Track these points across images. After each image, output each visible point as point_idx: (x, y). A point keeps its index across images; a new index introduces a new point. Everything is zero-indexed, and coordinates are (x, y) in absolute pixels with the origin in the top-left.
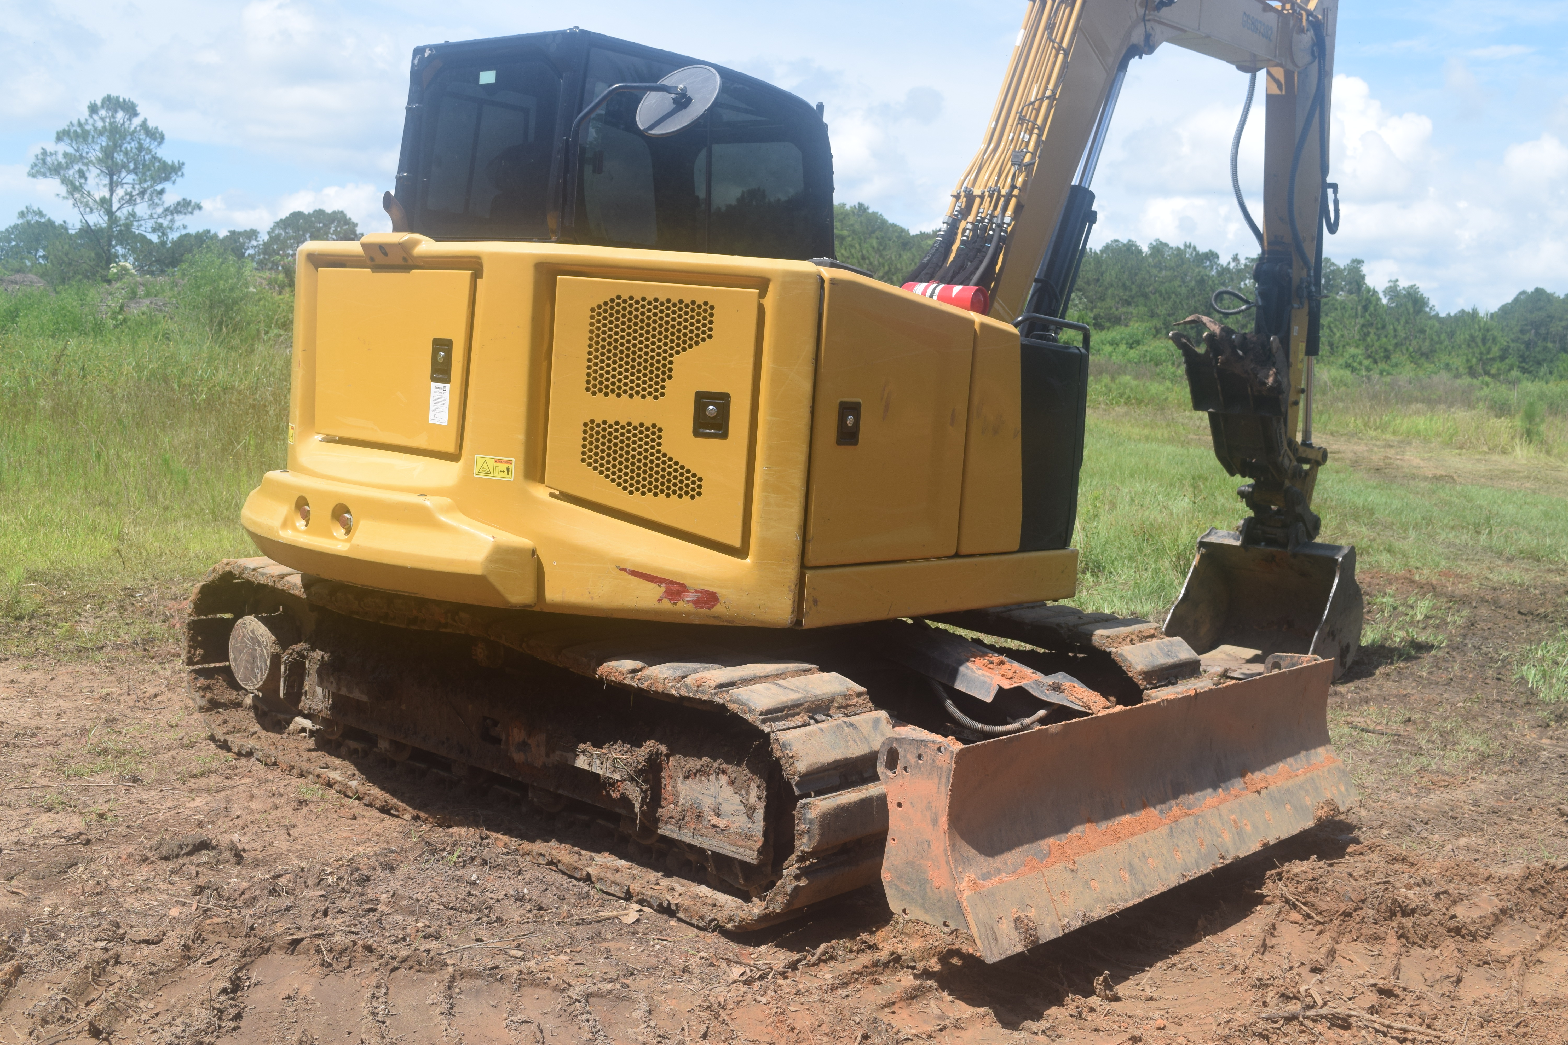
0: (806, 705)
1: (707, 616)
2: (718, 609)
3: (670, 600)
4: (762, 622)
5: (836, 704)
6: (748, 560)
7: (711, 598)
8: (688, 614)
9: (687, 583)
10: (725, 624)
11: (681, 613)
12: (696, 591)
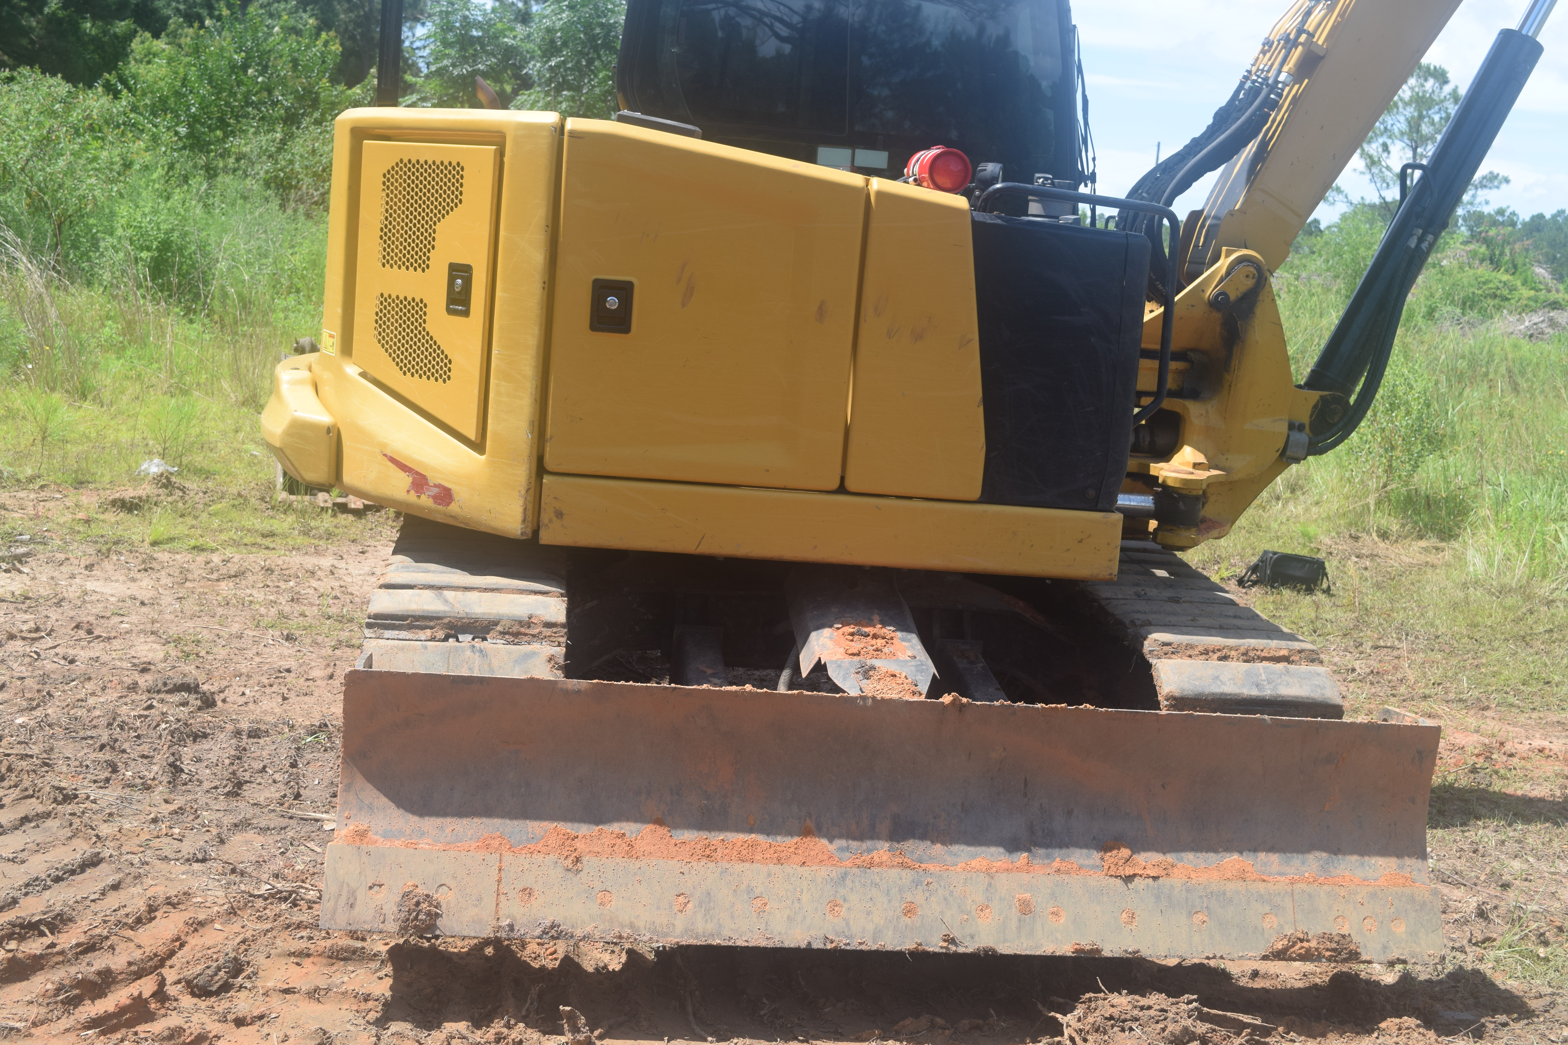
0: (446, 621)
1: (445, 514)
2: (453, 508)
3: (417, 492)
4: (494, 529)
5: (499, 628)
6: (484, 457)
7: (445, 495)
8: (430, 510)
9: (428, 474)
10: (462, 525)
11: (424, 508)
12: (435, 486)
